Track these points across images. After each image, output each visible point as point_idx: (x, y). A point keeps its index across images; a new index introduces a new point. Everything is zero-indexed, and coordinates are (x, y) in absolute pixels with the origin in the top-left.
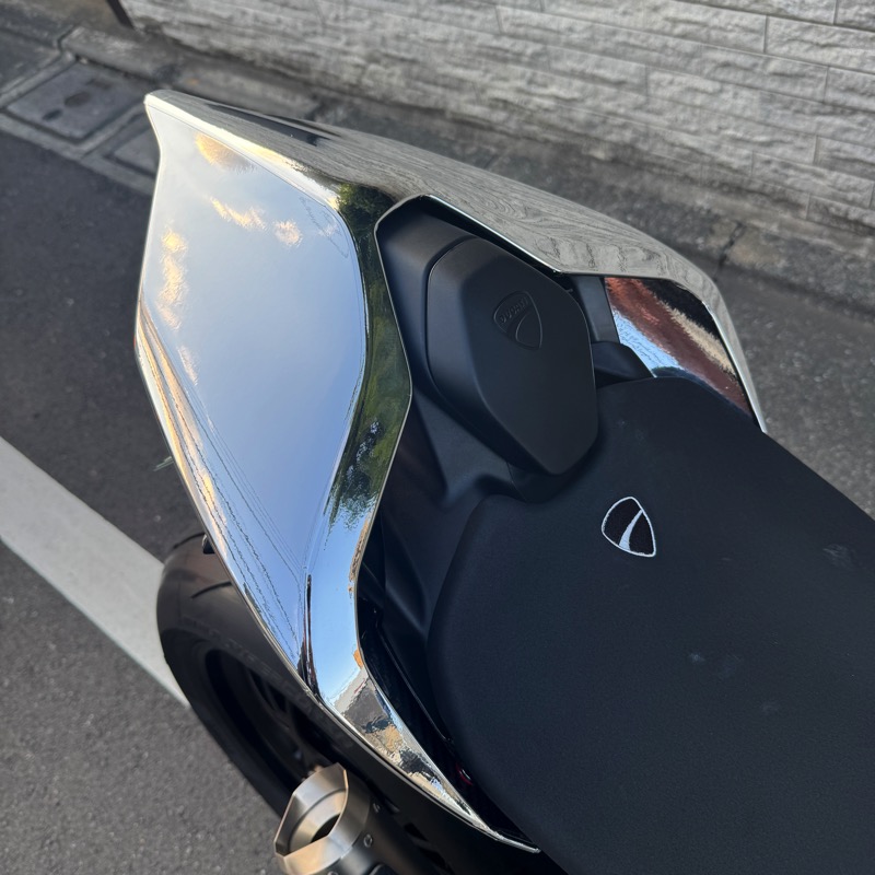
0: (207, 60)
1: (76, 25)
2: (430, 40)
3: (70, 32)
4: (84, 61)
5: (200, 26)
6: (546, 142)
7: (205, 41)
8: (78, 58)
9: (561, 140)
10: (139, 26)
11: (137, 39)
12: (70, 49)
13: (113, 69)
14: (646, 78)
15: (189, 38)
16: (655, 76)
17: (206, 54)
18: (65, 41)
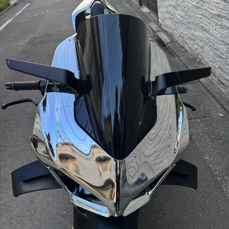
0: (164, 32)
1: (153, 21)
2: (185, 34)
3: (151, 22)
4: (150, 27)
5: (165, 26)
6: (193, 56)
7: (164, 28)
8: (149, 26)
9: (195, 56)
10: (159, 24)
11: (158, 26)
12: (149, 24)
13: (152, 29)
14: (203, 47)
15: (163, 27)
16: (205, 46)
17: (164, 30)
18: (149, 23)
